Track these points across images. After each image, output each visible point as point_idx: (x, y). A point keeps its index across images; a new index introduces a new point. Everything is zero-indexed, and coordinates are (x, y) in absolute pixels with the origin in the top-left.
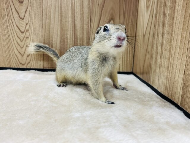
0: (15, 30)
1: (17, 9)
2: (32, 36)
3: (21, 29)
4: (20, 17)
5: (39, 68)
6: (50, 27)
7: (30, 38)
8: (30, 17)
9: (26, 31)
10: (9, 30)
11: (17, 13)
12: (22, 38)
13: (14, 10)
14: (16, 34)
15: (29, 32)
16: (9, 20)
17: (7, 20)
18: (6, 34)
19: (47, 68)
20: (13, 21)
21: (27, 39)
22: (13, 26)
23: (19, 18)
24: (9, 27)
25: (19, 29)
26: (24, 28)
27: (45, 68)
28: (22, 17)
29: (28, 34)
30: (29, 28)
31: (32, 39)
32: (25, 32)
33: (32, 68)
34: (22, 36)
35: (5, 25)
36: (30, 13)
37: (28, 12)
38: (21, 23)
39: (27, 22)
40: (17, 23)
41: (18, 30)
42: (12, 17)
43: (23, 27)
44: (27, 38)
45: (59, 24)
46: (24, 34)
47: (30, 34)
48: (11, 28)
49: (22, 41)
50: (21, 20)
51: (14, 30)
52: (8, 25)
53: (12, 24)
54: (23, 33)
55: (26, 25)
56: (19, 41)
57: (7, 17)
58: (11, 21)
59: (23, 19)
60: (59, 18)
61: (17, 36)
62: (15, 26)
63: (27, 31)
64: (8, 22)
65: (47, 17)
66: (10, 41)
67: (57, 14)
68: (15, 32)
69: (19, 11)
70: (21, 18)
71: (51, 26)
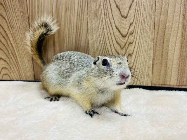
0: (114, 34)
1: (118, 4)
2: (137, 41)
3: (121, 32)
4: (123, 14)
5: (145, 84)
6: (166, 26)
7: (134, 43)
8: (137, 14)
9: (129, 34)
10: (106, 34)
11: (117, 10)
12: (122, 45)
13: (113, 5)
14: (115, 39)
15: (134, 35)
16: (106, 21)
17: (104, 20)
18: (101, 39)
19: (157, 86)
20: (112, 21)
21: (130, 45)
22: (111, 28)
23: (120, 17)
24: (105, 30)
25: (120, 32)
26: (127, 30)
27: (153, 85)
28: (125, 15)
29: (132, 38)
30: (134, 29)
31: (137, 44)
32: (128, 36)
33: (134, 85)
34: (123, 41)
35: (101, 27)
36: (137, 8)
37: (133, 7)
38: (123, 24)
39: (131, 21)
40: (116, 24)
41: (117, 33)
42: (110, 15)
43: (125, 29)
44: (130, 43)
45: (181, 20)
46: (127, 38)
47: (134, 38)
48: (108, 31)
49: (122, 49)
50: (123, 19)
51: (112, 34)
52: (105, 26)
53: (110, 26)
54: (124, 37)
55: (129, 25)
56: (118, 48)
57: (103, 16)
58: (109, 22)
59: (126, 17)
60: (182, 12)
61: (117, 42)
62: (114, 28)
63: (131, 33)
64: (104, 23)
65: (163, 12)
66: (106, 48)
67: (178, 6)
68: (113, 37)
69: (120, 7)
70: (123, 16)
71: (168, 24)
